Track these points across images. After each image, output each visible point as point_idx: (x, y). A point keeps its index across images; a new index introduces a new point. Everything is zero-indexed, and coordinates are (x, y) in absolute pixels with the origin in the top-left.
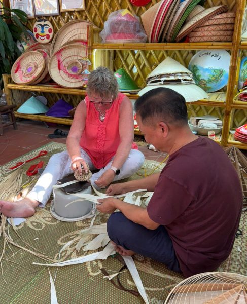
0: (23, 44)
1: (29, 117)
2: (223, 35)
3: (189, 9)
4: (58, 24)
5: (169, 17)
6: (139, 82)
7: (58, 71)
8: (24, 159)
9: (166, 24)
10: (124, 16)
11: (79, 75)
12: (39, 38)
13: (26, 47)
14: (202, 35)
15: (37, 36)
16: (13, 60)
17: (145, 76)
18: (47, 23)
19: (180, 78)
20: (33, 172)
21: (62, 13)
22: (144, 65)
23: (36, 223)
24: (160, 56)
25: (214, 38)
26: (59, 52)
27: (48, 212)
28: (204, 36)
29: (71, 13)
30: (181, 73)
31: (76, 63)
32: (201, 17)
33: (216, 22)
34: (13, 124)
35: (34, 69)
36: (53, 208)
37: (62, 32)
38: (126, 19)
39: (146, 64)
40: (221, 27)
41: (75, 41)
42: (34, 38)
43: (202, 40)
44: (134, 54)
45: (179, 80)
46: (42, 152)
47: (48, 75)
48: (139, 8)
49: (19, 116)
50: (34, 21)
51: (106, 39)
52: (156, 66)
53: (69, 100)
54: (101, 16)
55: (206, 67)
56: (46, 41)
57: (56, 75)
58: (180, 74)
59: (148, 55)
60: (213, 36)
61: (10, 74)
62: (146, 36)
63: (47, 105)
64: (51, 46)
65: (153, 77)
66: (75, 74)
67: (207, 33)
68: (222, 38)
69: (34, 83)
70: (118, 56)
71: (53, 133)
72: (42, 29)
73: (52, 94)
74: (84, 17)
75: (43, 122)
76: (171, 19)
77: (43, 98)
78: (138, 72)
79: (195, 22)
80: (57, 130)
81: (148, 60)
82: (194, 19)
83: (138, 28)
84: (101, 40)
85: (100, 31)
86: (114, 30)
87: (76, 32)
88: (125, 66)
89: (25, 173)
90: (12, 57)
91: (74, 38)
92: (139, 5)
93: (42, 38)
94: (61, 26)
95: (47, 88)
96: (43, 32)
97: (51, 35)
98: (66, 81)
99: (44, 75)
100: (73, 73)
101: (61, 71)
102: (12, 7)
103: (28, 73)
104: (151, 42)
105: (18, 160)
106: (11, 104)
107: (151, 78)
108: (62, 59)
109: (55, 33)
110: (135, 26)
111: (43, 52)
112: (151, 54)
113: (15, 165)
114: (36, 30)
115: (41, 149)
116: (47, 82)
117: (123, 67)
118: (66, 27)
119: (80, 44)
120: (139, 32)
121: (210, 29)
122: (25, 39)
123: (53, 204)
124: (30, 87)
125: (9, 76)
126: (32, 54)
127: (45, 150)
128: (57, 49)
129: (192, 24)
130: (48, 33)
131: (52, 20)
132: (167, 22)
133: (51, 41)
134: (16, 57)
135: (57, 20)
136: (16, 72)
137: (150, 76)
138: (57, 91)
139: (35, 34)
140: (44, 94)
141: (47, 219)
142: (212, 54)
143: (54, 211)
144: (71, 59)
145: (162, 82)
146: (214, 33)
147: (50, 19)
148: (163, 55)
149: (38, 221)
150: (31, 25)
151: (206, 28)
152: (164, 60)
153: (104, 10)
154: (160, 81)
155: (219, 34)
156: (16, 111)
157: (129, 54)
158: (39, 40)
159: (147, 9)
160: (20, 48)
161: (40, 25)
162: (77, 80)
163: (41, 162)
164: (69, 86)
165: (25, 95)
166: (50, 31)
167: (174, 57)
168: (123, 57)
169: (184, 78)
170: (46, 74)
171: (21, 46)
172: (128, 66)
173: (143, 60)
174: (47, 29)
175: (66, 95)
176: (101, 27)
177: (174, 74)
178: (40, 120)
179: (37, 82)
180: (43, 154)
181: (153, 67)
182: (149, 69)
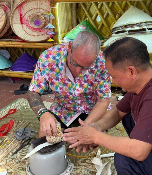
6: (103, 31)
7: (21, 25)
11: (42, 28)
17: (109, 25)
19: (145, 27)
24: (123, 4)
26: (20, 6)
30: (145, 22)
31: (38, 16)
39: (110, 13)
44: (97, 4)
45: (144, 30)
46: (11, 110)
47: (10, 29)
52: (120, 15)
57: (18, 29)
58: (145, 24)
59: (111, 4)
63: (10, 59)
65: (117, 27)
66: (38, 27)
70: (80, 6)
71: (19, 89)
73: (15, 49)
75: (7, 77)
78: (101, 21)
80: (23, 85)
81: (112, 9)
88: (88, 16)
95: (11, 43)
98: (30, 35)
99: (6, 30)
100: (35, 27)
101: (23, 25)
107: (115, 28)
108: (23, 13)
111: (4, 6)
115: (10, 107)
116: (9, 36)
117: (86, 16)
123: (29, 164)
127: (13, 108)
137: (113, 27)
138: (21, 46)
143: (30, 171)
144: (32, 12)
145: (127, 33)
148: (126, 4)
154: (125, 31)
157: (91, 4)
162: (40, 34)
163: (11, 120)
164: (33, 40)
167: (138, 6)
168: (85, 7)
169: (149, 27)
170: (8, 28)
172: (91, 16)
173: (106, 9)
175: (30, 49)
177: (138, 23)
180: (12, 112)
181: (117, 16)
182: (113, 18)
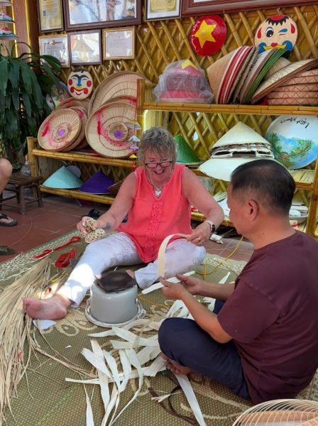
0: (54, 99)
1: (58, 193)
2: (313, 98)
3: (270, 63)
4: (100, 75)
5: (244, 72)
6: (200, 152)
7: (98, 135)
8: (52, 246)
9: (239, 81)
10: (185, 69)
11: (123, 142)
12: (74, 93)
13: (57, 103)
14: (285, 96)
15: (72, 89)
16: (40, 120)
17: (208, 145)
18: (85, 73)
19: (255, 150)
20: (63, 263)
21: (105, 62)
22: (208, 131)
23: (69, 326)
24: (229, 120)
25: (301, 101)
26: (99, 112)
27: (83, 314)
28: (288, 98)
29: (116, 62)
30: (255, 144)
31: (121, 126)
32: (285, 73)
33: (304, 81)
34: (38, 201)
35: (67, 131)
36: (89, 310)
37: (104, 86)
38: (187, 72)
39: (211, 130)
40: (311, 87)
41: (121, 98)
42: (67, 91)
43: (285, 102)
44: (195, 117)
45: (253, 153)
46: (74, 238)
47: (85, 139)
48: (204, 58)
49: (45, 190)
50: (70, 70)
51: (160, 97)
52: (224, 133)
53: (109, 171)
54: (155, 67)
55: (289, 137)
56: (84, 96)
57: (94, 141)
58: (254, 145)
59: (213, 118)
60: (300, 98)
61: (37, 137)
62: (212, 95)
63: (81, 178)
64: (90, 104)
65: (219, 147)
66: (119, 140)
67: (292, 94)
68: (311, 101)
69: (67, 150)
70: (174, 118)
72: (79, 82)
73: (88, 164)
74: (132, 68)
75: (75, 199)
76: (245, 74)
77: (75, 168)
78: (199, 139)
79: (277, 79)
80: (93, 210)
81: (214, 124)
82: (275, 76)
83: (202, 85)
84: (154, 98)
85: (154, 87)
86: (171, 87)
87: (121, 86)
88: (183, 131)
89: (53, 264)
90: (39, 116)
91: (119, 94)
92: (204, 55)
93: (79, 93)
94: (103, 79)
95: (83, 156)
96: (80, 85)
97: (90, 89)
98: (108, 148)
99: (79, 140)
100: (115, 139)
101: (101, 136)
102: (42, 53)
103: (59, 137)
104: (219, 103)
105: (45, 247)
106: (36, 176)
107: (216, 148)
108: (103, 120)
109: (95, 86)
110: (199, 82)
111: (79, 110)
112: (217, 117)
113: (41, 253)
114: (71, 82)
115: (73, 234)
117: (180, 132)
118: (110, 80)
119: (127, 102)
120: (203, 89)
121: (296, 89)
122: (56, 93)
123: (89, 304)
124: (62, 154)
125: (35, 139)
126: (65, 113)
127: (78, 235)
128: (97, 108)
129: (273, 82)
130: (86, 87)
131: (91, 70)
132: (241, 78)
133: (90, 97)
134: (45, 116)
135: (98, 71)
136: (44, 135)
137: (214, 146)
138: (95, 161)
139: (69, 87)
140: (77, 163)
141: (81, 323)
142: (297, 120)
143: (90, 313)
144: (114, 120)
145: (231, 155)
146: (301, 94)
147: (89, 69)
148: (233, 119)
149: (71, 325)
150: (66, 76)
151: (291, 88)
152: (234, 125)
153: (159, 60)
154: (228, 153)
155: (307, 96)
156: (42, 184)
157: (188, 117)
158: (74, 95)
159: (215, 61)
160: (50, 105)
161: (76, 76)
162: (121, 148)
163: (73, 250)
164: (111, 156)
165: (54, 164)
166: (89, 84)
167: (248, 123)
168: (181, 119)
169: (260, 150)
170: (82, 138)
171: (52, 101)
172: (186, 131)
173: (207, 124)
174: (86, 82)
175: (106, 166)
176: (155, 81)
177: (247, 144)
178: (71, 196)
179: (70, 148)
180: (76, 240)
181: (220, 134)
182: (215, 136)
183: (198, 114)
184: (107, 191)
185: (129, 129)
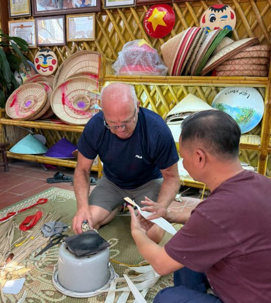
0: (22, 75)
1: (24, 158)
2: (256, 70)
3: (217, 41)
4: (64, 55)
5: (195, 47)
7: (62, 106)
8: (16, 208)
9: (191, 55)
10: (142, 46)
11: (86, 111)
12: (40, 70)
13: (25, 79)
14: (233, 68)
15: (39, 67)
16: (9, 93)
18: (50, 53)
20: (28, 226)
21: (68, 44)
22: (161, 103)
23: (34, 299)
24: (179, 93)
25: (246, 72)
26: (64, 85)
27: (50, 282)
28: (235, 70)
29: (78, 43)
31: (83, 98)
32: (232, 48)
33: (248, 55)
34: (4, 166)
35: (33, 102)
36: (56, 277)
37: (67, 64)
38: (143, 50)
39: (163, 102)
40: (254, 61)
41: (83, 74)
42: (34, 69)
43: (232, 74)
44: (149, 91)
46: (41, 200)
47: (50, 109)
48: (156, 40)
49: (12, 156)
50: (36, 50)
51: (120, 71)
52: (175, 104)
53: (72, 139)
54: (113, 48)
55: (234, 106)
56: (49, 73)
57: (59, 110)
59: (165, 92)
60: (245, 70)
61: (5, 108)
62: (167, 69)
63: (46, 145)
64: (55, 79)
65: (174, 115)
66: (82, 109)
67: (238, 66)
68: (255, 73)
69: (33, 119)
71: (53, 177)
72: (45, 60)
73: (51, 131)
74: (93, 48)
75: (40, 163)
76: (196, 49)
77: (41, 137)
79: (225, 54)
80: (58, 173)
81: (166, 97)
82: (223, 51)
84: (114, 71)
85: (113, 63)
86: (129, 61)
87: (83, 64)
89: (18, 227)
90: (8, 88)
91: (81, 71)
92: (156, 37)
93: (44, 70)
94: (66, 58)
95: (49, 124)
96: (45, 63)
97: (55, 67)
98: (71, 117)
99: (44, 110)
101: (65, 106)
102: (11, 35)
103: (25, 108)
104: (173, 75)
105: (10, 210)
106: (3, 142)
107: (170, 116)
108: (66, 93)
109: (59, 64)
110: (154, 58)
111: (46, 85)
112: (168, 90)
113: (5, 216)
114: (37, 60)
115: (40, 196)
116: (48, 118)
118: (73, 58)
119: (89, 77)
120: (157, 64)
121: (242, 63)
122: (24, 70)
124: (28, 122)
125: (3, 110)
126: (32, 86)
127: (44, 197)
128: (61, 81)
129: (222, 55)
130: (51, 64)
131: (56, 50)
132: (192, 53)
133: (54, 74)
134: (13, 89)
135: (62, 51)
136: (12, 105)
138: (60, 128)
139: (36, 65)
140: (42, 131)
141: (48, 293)
142: (240, 92)
143: (58, 280)
144: (77, 93)
146: (246, 67)
147: (54, 49)
148: (183, 93)
149: (36, 297)
150: (32, 55)
151: (237, 61)
152: (183, 98)
153: (117, 41)
155: (251, 68)
156: (8, 150)
157: (143, 90)
158: (40, 71)
159: (165, 42)
160: (18, 80)
161: (43, 55)
162: (84, 117)
163: (39, 212)
164: (75, 123)
165: (22, 132)
166: (54, 62)
167: (196, 94)
170: (47, 108)
171: (20, 77)
173: (159, 97)
174: (51, 60)
175: (69, 133)
176: (114, 58)
178: (37, 160)
179: (37, 117)
180: (42, 201)
181: (171, 105)
182: (166, 107)
183: (151, 88)
184: (72, 156)
185: (91, 100)
